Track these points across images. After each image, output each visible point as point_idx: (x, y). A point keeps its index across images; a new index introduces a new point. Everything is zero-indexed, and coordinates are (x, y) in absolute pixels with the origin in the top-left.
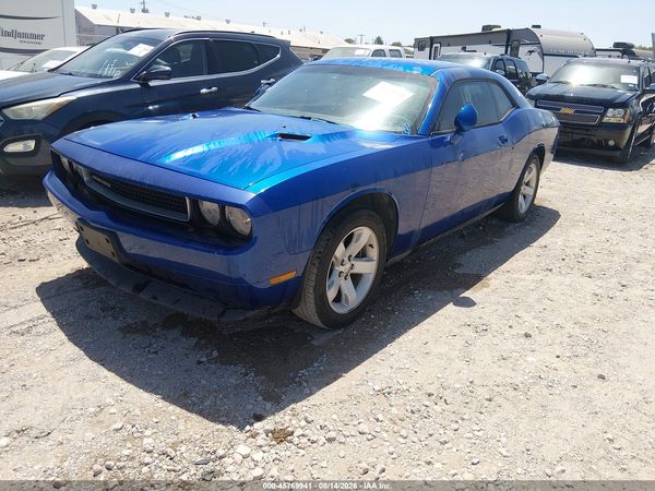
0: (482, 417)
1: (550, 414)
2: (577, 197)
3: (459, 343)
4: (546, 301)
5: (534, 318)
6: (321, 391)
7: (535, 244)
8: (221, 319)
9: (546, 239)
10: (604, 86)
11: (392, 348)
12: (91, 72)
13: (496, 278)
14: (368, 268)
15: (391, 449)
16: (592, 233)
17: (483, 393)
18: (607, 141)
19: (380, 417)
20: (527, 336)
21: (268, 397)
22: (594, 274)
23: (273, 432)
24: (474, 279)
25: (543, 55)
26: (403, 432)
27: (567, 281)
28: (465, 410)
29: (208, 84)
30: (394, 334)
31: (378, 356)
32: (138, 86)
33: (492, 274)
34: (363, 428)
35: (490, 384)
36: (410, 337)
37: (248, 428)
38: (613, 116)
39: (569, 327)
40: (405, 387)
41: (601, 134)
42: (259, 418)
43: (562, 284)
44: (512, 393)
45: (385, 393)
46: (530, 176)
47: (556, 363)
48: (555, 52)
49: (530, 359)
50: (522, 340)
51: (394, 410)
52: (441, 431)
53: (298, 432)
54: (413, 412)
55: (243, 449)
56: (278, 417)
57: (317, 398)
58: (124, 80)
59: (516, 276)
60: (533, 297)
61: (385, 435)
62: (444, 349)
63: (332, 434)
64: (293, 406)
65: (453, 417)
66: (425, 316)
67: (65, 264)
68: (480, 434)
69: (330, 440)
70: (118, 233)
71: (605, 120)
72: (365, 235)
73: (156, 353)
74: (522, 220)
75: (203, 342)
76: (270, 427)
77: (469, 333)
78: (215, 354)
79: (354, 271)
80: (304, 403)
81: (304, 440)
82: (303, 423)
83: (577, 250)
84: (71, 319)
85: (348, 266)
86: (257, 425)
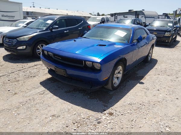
0: (154, 108)
1: (168, 107)
2: (160, 56)
3: (144, 93)
4: (160, 82)
5: (159, 86)
6: (116, 104)
7: (154, 68)
8: (91, 89)
9: (156, 67)
10: (164, 26)
11: (128, 94)
12: (37, 28)
13: (147, 77)
14: (120, 76)
15: (136, 116)
16: (166, 65)
17: (152, 103)
18: (166, 41)
19: (131, 109)
20: (158, 90)
21: (105, 106)
22: (169, 75)
23: (109, 113)
24: (142, 77)
25: (145, 18)
26: (137, 112)
27: (164, 77)
28: (150, 107)
29: (66, 30)
30: (128, 91)
31: (126, 96)
32: (50, 31)
33: (146, 76)
34: (128, 112)
35: (153, 101)
36: (132, 92)
37: (103, 113)
38: (167, 34)
39: (167, 88)
40: (135, 103)
41: (164, 39)
42: (105, 111)
43: (163, 78)
44: (158, 103)
45: (130, 104)
46: (151, 51)
47: (166, 96)
48: (149, 17)
49: (160, 95)
50: (157, 91)
51: (134, 108)
52: (146, 112)
53: (114, 113)
54: (138, 108)
55: (104, 117)
56: (109, 110)
57: (116, 106)
58: (46, 30)
59: (151, 76)
60: (157, 81)
61: (134, 113)
62: (140, 94)
63: (122, 113)
64: (111, 108)
65: (147, 109)
66: (133, 87)
67: (43, 77)
68: (154, 112)
69: (122, 115)
70: (66, 69)
71: (165, 35)
72: (120, 68)
73: (75, 97)
74: (149, 62)
75: (85, 94)
76: (108, 112)
77: (145, 90)
78: (89, 97)
79: (117, 76)
80: (113, 107)
81: (116, 115)
82: (115, 111)
83: (164, 69)
84: (52, 90)
85: (116, 75)
86: (105, 112)
